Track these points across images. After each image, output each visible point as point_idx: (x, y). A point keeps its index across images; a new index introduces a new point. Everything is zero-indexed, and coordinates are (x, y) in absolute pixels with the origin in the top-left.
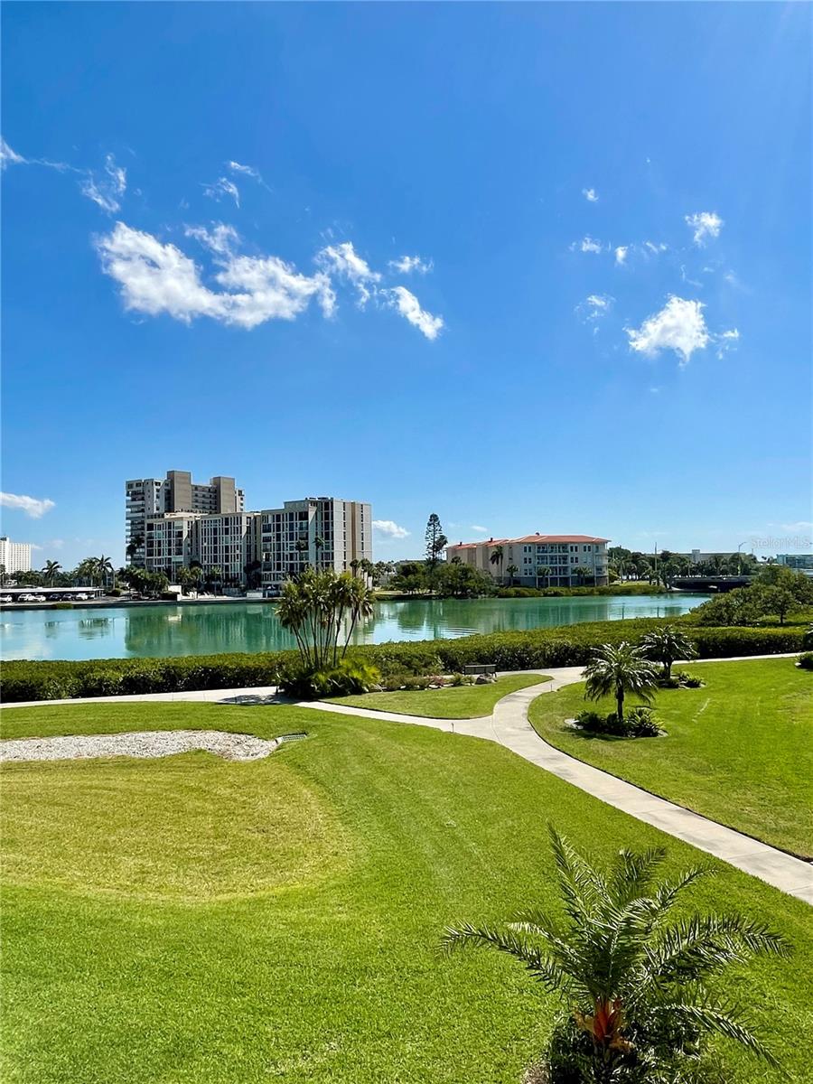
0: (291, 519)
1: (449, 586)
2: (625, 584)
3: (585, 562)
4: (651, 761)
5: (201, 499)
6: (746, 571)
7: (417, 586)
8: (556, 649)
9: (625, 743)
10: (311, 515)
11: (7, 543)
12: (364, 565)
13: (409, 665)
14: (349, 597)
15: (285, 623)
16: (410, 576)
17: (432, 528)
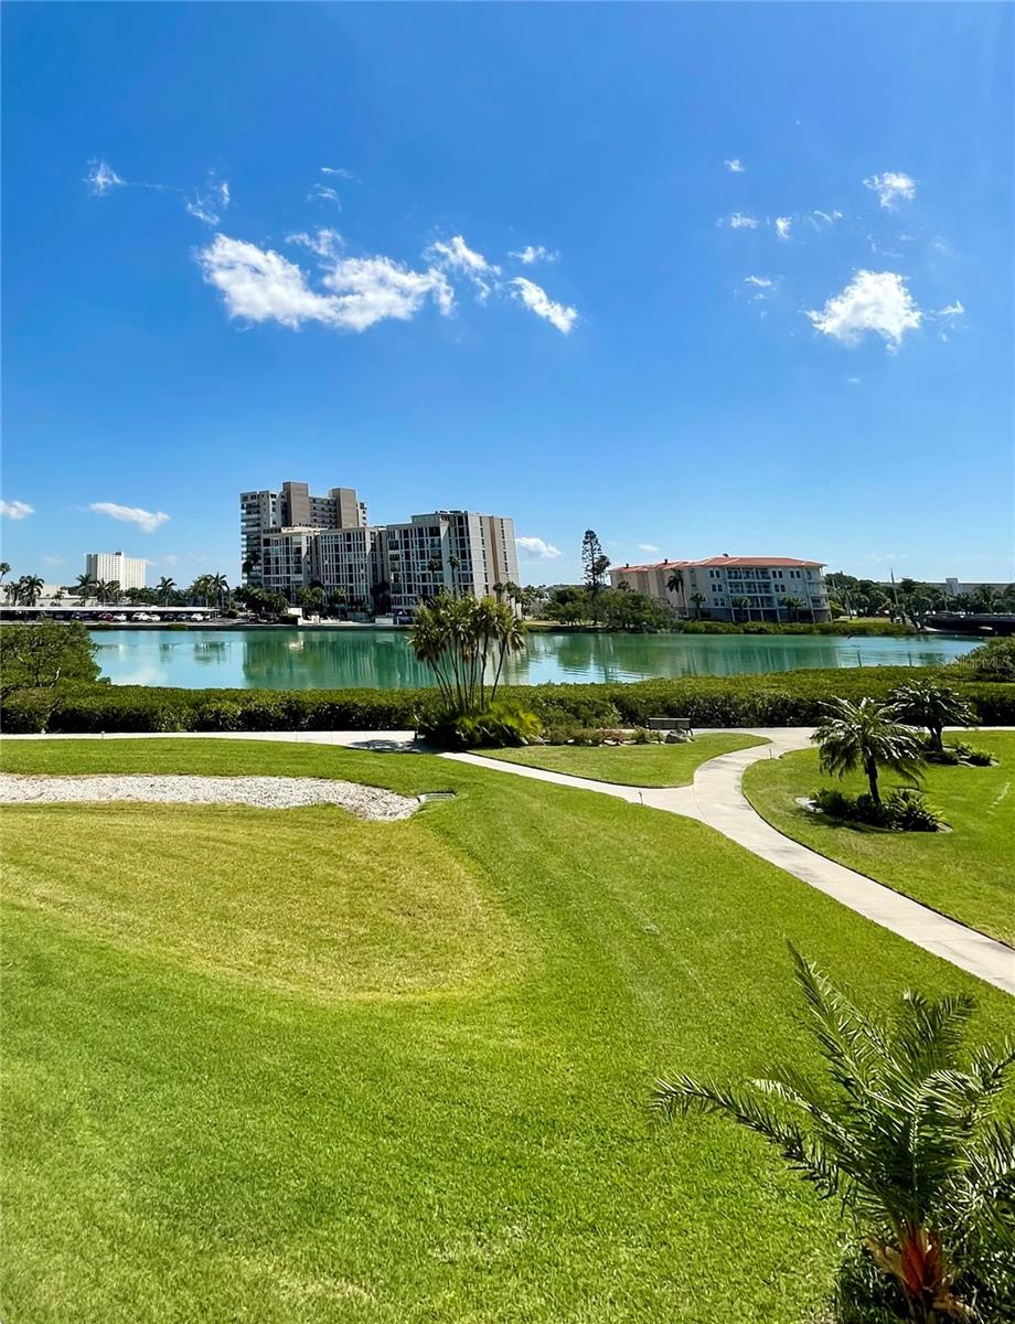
0: (421, 534)
1: (618, 618)
2: (856, 621)
3: (794, 591)
4: (934, 867)
5: (320, 513)
7: (577, 616)
10: (443, 530)
11: (122, 557)
12: (509, 590)
13: (576, 712)
14: (494, 628)
15: (421, 656)
16: (567, 604)
17: (588, 546)
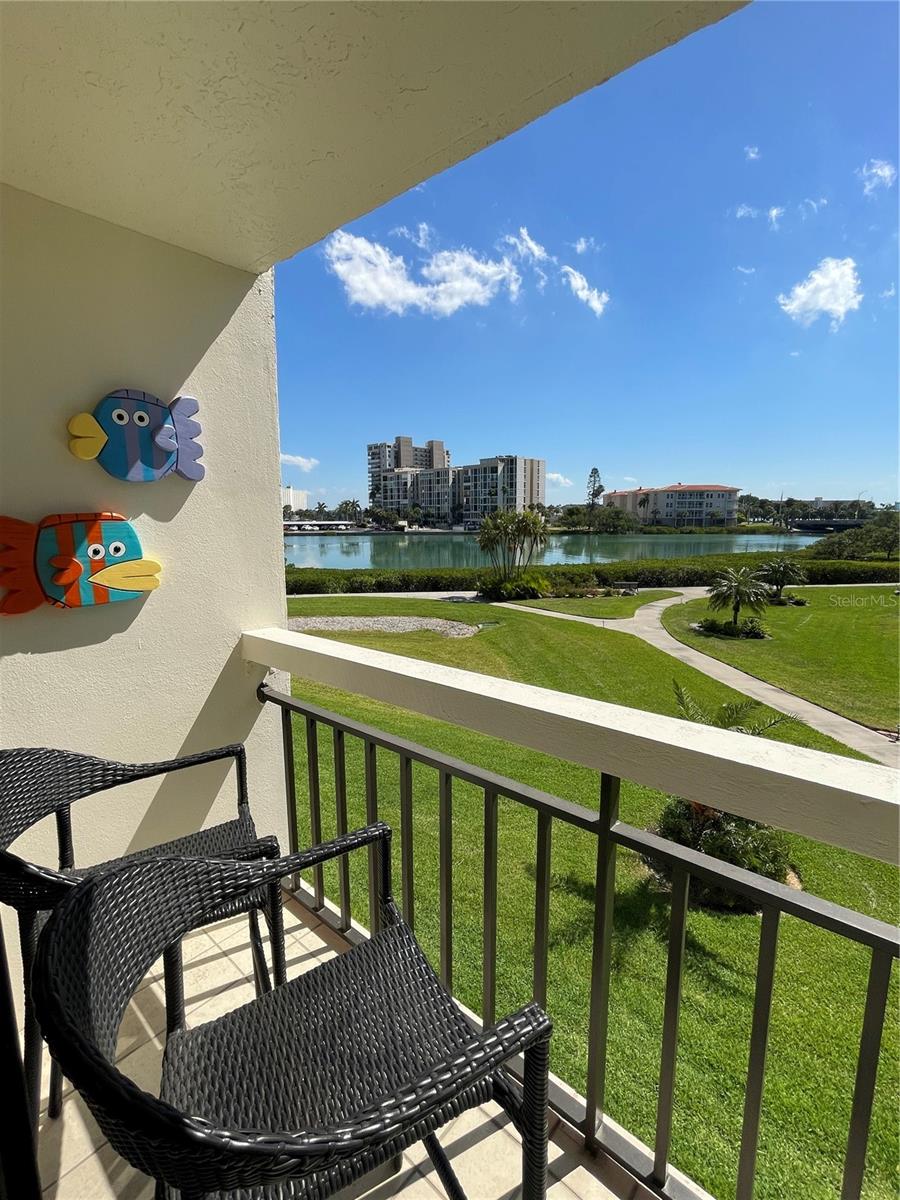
0: (485, 472)
1: (604, 525)
2: (751, 525)
3: (718, 507)
4: (757, 655)
5: (419, 458)
6: (863, 516)
7: (579, 524)
8: (687, 572)
9: (736, 642)
10: (500, 469)
11: (291, 490)
12: (538, 508)
13: (572, 580)
14: (530, 530)
15: (483, 548)
16: (573, 516)
17: (592, 479)
